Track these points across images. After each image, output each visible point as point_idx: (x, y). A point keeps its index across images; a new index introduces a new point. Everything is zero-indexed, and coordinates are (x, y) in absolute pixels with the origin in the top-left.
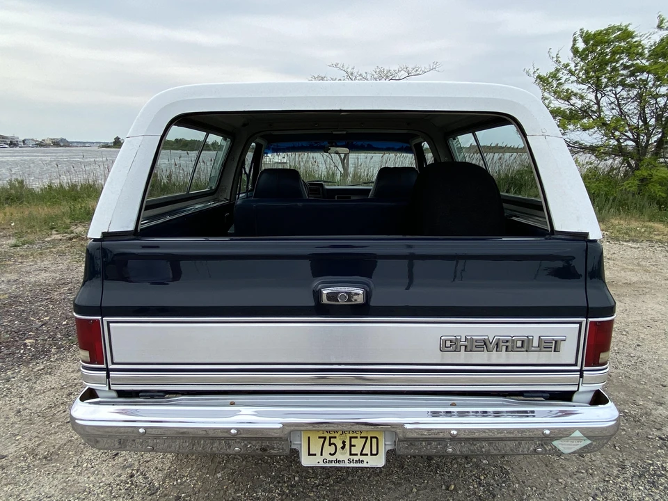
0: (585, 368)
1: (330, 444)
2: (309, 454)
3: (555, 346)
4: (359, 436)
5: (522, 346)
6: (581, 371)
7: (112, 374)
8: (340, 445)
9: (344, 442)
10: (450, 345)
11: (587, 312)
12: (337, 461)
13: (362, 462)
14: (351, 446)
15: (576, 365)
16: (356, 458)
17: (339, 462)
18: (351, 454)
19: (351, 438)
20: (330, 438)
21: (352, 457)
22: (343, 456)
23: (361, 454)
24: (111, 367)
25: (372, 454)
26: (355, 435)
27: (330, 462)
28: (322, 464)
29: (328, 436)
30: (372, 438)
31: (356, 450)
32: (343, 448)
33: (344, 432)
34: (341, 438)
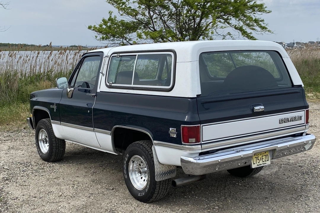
1: (258, 159)
2: (254, 164)
3: (300, 118)
5: (295, 119)
6: (305, 125)
7: (203, 146)
8: (260, 159)
9: (261, 158)
10: (281, 121)
11: (305, 107)
12: (260, 165)
13: (266, 164)
14: (263, 159)
16: (264, 163)
18: (263, 162)
19: (262, 156)
20: (258, 157)
22: (261, 162)
23: (265, 161)
24: (202, 143)
25: (267, 161)
26: (263, 155)
27: (259, 165)
28: (257, 167)
29: (257, 157)
30: (267, 155)
31: (264, 160)
32: (261, 160)
33: (260, 155)
34: (260, 157)
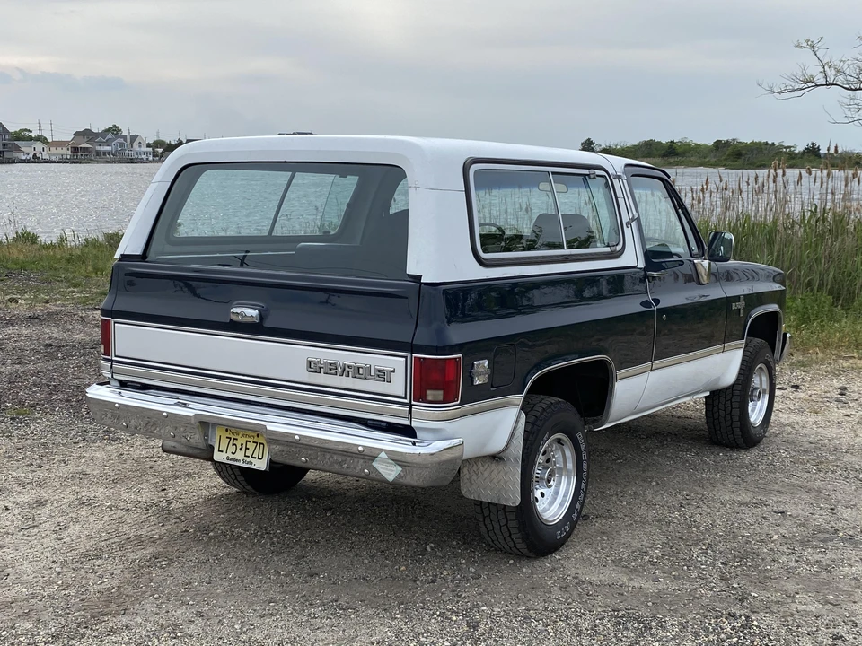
0: (413, 403)
1: (233, 445)
2: (219, 451)
4: (252, 440)
5: (363, 374)
6: (411, 406)
7: (115, 365)
8: (239, 447)
9: (242, 444)
10: (313, 367)
11: (412, 348)
13: (251, 463)
14: (247, 448)
15: (405, 398)
16: (248, 459)
17: (237, 460)
18: (245, 456)
19: (247, 441)
20: (234, 439)
21: (246, 458)
22: (240, 455)
23: (252, 457)
24: (114, 358)
25: (259, 458)
26: (249, 439)
27: (231, 460)
28: (226, 461)
29: (232, 437)
30: (260, 444)
31: (249, 453)
32: (241, 449)
33: (243, 435)
34: (241, 440)
